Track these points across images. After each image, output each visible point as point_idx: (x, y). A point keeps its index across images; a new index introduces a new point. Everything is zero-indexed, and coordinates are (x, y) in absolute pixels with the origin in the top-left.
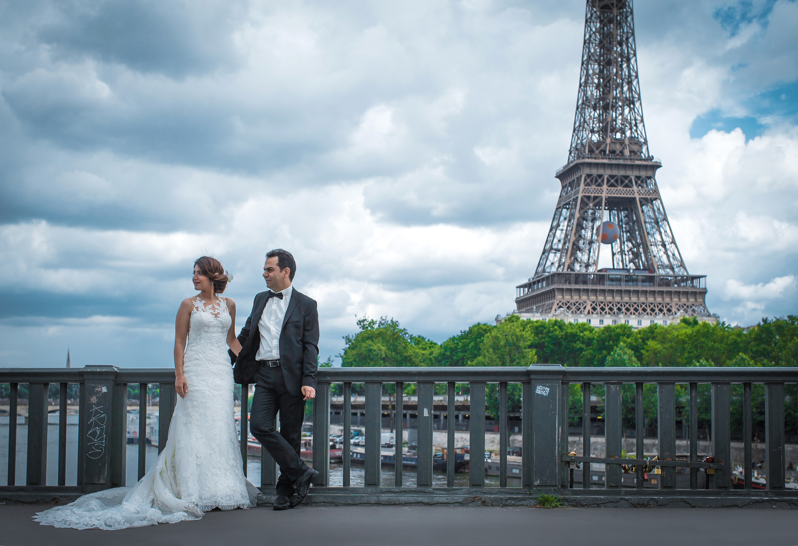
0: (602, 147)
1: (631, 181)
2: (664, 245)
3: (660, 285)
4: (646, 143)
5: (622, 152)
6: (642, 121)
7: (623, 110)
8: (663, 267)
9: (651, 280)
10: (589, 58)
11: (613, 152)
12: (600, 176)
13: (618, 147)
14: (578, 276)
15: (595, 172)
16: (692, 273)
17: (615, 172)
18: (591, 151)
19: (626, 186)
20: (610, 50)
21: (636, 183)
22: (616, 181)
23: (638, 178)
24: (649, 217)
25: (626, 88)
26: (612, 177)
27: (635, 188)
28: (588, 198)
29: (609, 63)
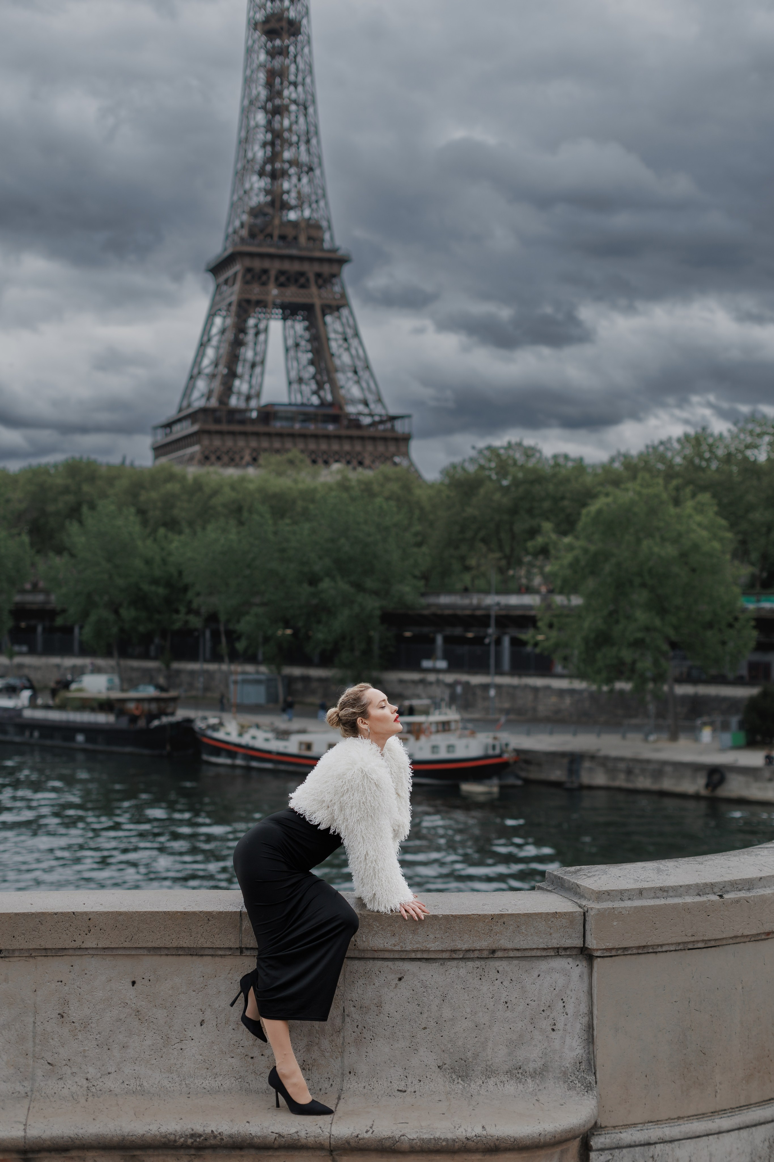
0: (269, 230)
1: (308, 280)
2: (355, 372)
3: (348, 427)
4: (330, 228)
5: (296, 238)
6: (324, 196)
7: (299, 180)
8: (353, 402)
9: (335, 419)
10: (251, 103)
11: (283, 237)
12: (265, 271)
13: (290, 232)
14: (233, 412)
15: (257, 264)
16: (393, 411)
17: (287, 266)
18: (252, 235)
19: (303, 286)
20: (280, 94)
21: (316, 282)
22: (288, 279)
23: (318, 275)
24: (336, 332)
25: (303, 148)
26: (282, 273)
27: (314, 289)
28: (248, 301)
29: (278, 111)
